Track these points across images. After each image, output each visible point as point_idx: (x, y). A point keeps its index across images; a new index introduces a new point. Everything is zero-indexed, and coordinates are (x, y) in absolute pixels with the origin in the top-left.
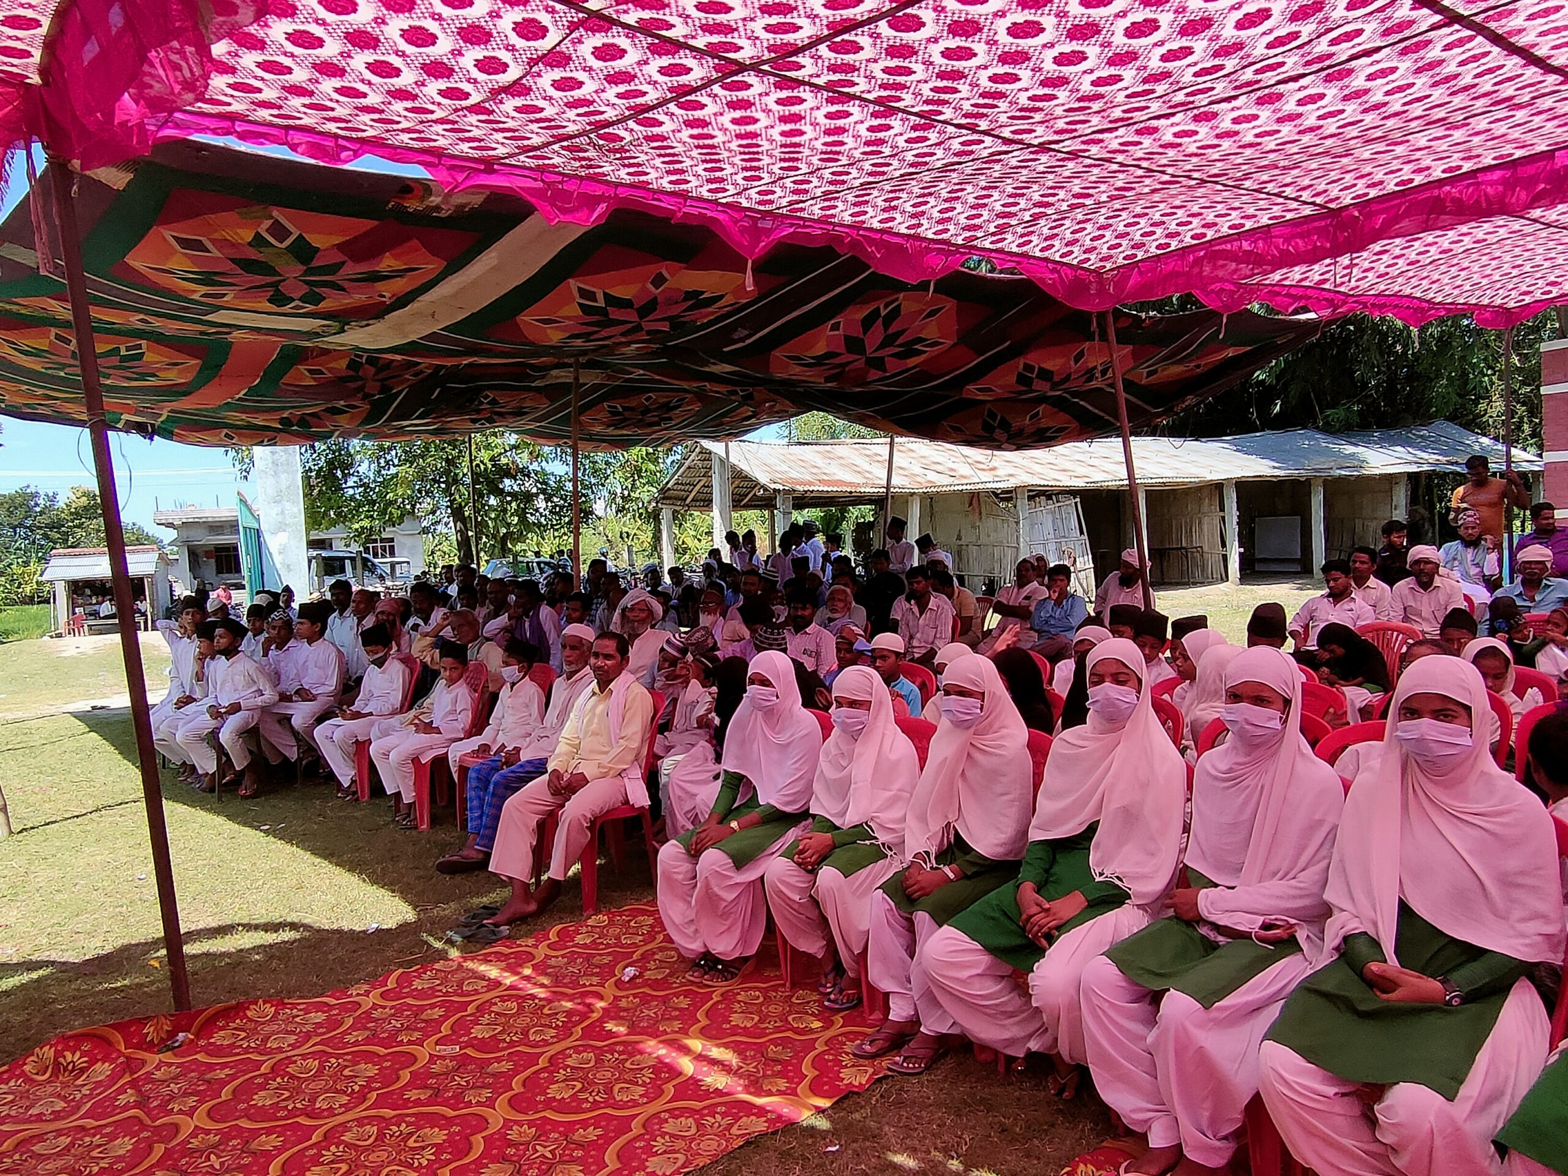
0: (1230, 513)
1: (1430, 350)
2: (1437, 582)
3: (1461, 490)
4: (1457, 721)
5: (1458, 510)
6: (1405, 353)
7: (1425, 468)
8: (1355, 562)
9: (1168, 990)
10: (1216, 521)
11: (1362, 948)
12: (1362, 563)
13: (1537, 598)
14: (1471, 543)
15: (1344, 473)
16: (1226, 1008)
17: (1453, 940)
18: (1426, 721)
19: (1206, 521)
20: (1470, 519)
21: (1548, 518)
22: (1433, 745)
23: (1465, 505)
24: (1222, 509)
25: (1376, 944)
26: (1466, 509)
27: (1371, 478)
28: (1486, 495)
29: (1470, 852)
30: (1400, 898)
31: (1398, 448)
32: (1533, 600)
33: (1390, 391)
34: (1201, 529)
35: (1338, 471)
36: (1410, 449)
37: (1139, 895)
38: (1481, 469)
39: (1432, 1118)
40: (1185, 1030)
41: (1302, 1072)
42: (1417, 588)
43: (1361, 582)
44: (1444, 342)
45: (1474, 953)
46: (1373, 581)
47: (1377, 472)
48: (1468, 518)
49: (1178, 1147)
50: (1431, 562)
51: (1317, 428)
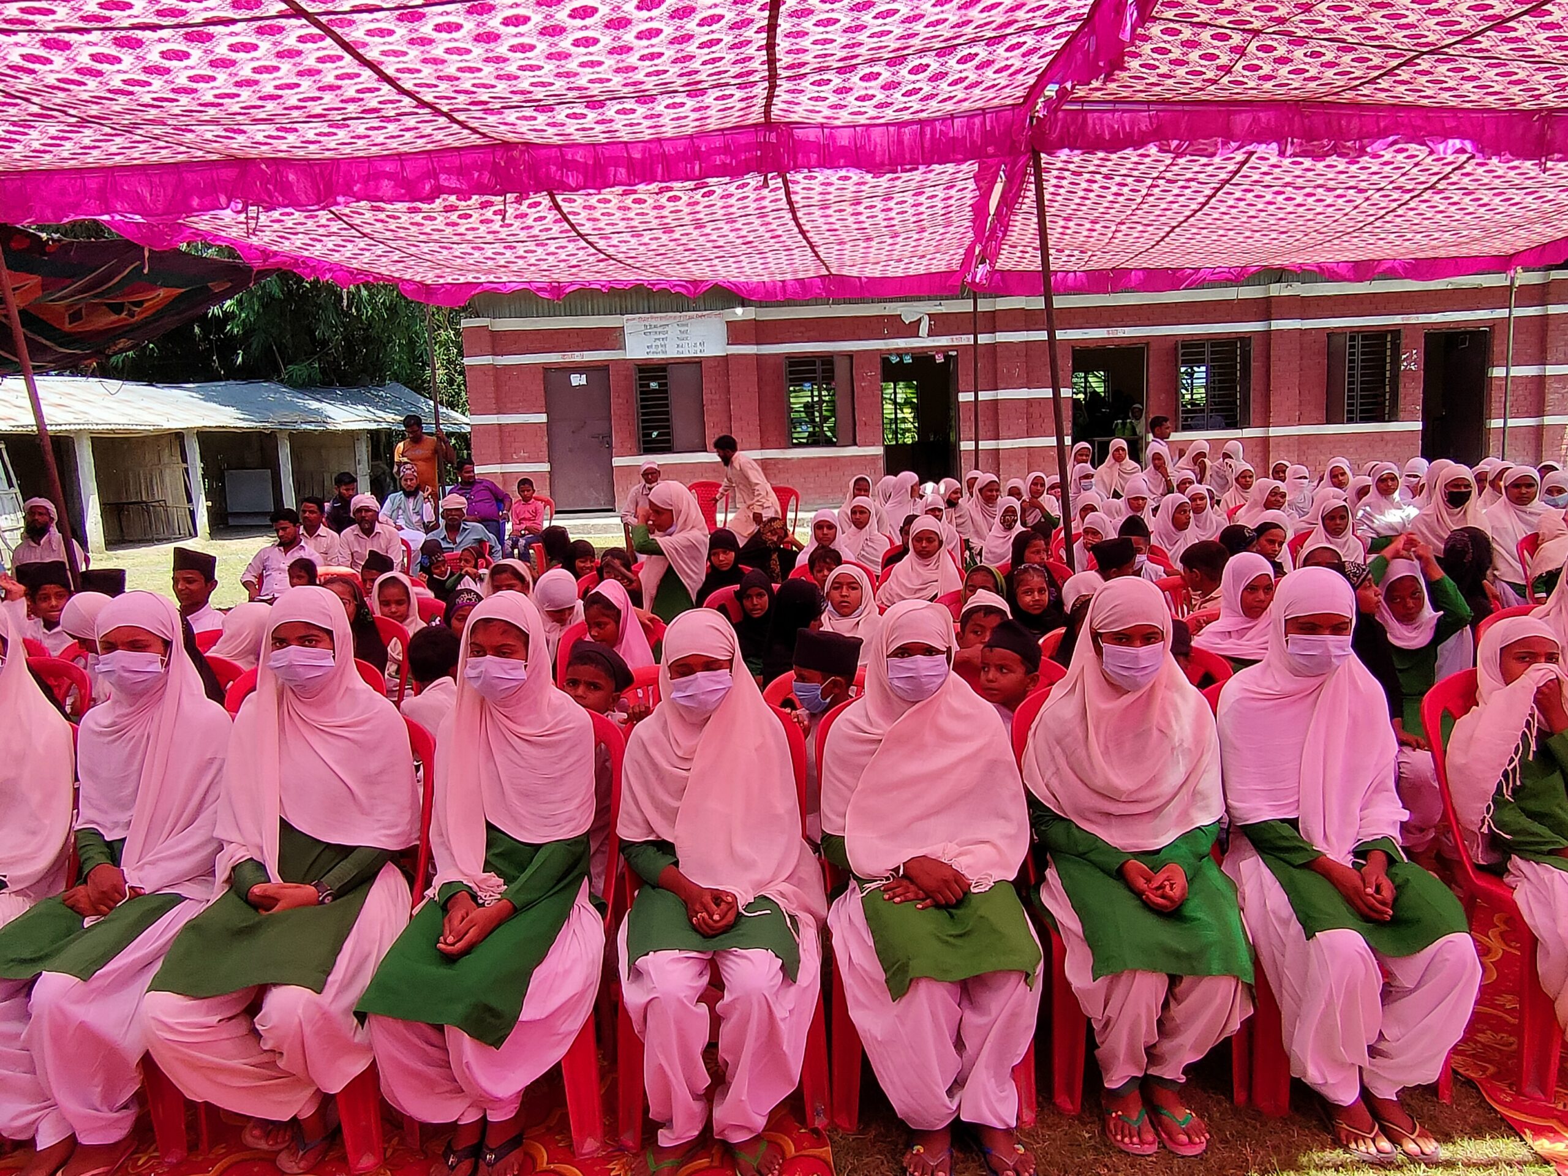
0: (194, 465)
1: (380, 315)
2: (378, 528)
3: (401, 445)
4: (321, 645)
5: (400, 464)
6: (359, 317)
7: (384, 425)
8: (304, 512)
9: (41, 974)
10: (180, 473)
11: (248, 873)
12: (312, 512)
13: (458, 541)
14: (410, 494)
15: (309, 427)
16: (108, 974)
17: (329, 845)
18: (293, 648)
19: (167, 472)
20: (408, 472)
21: (469, 472)
22: (301, 669)
23: (405, 459)
24: (185, 461)
25: (261, 867)
26: (406, 463)
27: (334, 434)
28: (424, 451)
29: (337, 763)
30: (281, 818)
31: (361, 407)
32: (455, 543)
33: (350, 350)
34: (162, 481)
35: (304, 426)
36: (370, 409)
37: (17, 880)
38: (416, 428)
39: (300, 1011)
40: (62, 1011)
41: (185, 1011)
42: (361, 534)
43: (312, 531)
44: (392, 309)
45: (345, 851)
46: (323, 530)
47: (340, 428)
48: (407, 471)
49: (72, 1139)
50: (371, 510)
51: (281, 381)
